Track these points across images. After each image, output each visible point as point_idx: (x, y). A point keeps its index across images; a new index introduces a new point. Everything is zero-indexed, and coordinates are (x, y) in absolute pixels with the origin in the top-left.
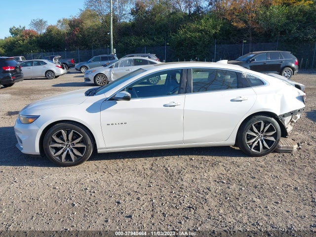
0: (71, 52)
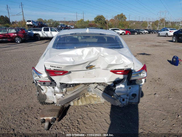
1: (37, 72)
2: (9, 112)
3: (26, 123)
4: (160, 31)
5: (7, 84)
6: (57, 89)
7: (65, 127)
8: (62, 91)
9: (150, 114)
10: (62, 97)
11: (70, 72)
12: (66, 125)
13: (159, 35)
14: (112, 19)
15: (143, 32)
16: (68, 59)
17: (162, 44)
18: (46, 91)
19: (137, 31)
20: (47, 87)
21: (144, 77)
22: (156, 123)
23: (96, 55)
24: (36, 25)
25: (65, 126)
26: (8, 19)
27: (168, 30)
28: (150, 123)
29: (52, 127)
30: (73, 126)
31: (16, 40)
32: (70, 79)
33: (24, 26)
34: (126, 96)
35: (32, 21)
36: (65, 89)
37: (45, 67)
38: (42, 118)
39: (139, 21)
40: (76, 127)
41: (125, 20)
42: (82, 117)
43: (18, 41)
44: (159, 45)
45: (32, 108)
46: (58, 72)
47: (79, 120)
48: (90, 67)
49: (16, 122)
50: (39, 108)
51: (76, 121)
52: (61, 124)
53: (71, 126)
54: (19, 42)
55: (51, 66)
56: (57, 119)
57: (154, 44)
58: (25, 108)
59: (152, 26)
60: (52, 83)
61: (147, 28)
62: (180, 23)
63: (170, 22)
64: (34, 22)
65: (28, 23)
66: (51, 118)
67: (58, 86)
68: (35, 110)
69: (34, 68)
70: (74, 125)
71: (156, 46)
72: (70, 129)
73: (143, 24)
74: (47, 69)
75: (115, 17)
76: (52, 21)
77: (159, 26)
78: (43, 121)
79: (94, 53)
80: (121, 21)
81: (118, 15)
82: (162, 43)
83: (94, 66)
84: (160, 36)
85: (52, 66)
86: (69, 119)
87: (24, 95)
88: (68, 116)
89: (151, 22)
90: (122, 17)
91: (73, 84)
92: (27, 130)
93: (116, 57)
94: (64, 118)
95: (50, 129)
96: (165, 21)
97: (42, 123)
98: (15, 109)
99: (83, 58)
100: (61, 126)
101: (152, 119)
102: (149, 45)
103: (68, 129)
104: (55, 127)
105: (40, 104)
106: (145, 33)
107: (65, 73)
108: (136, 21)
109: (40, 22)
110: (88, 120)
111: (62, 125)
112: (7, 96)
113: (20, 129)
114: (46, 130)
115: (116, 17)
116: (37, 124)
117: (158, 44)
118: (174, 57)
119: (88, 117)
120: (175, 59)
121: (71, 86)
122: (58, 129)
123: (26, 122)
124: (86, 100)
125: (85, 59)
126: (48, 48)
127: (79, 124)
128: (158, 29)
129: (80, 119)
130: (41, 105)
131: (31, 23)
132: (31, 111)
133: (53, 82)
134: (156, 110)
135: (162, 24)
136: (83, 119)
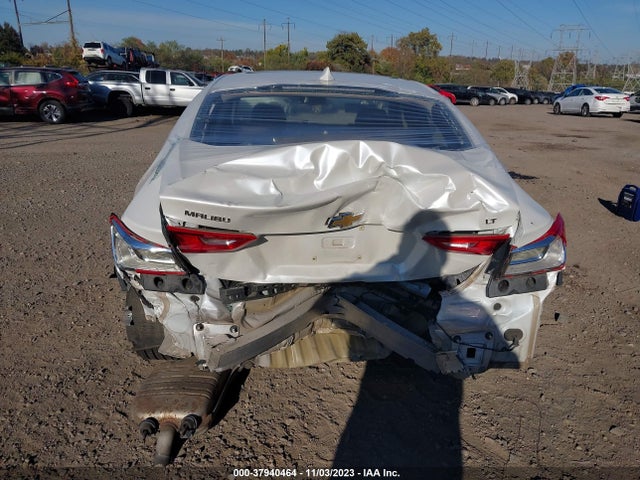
1: (128, 234)
2: (17, 385)
3: (82, 433)
4: (560, 96)
5: (8, 273)
6: (207, 303)
7: (237, 453)
8: (227, 314)
9: (561, 404)
10: (230, 336)
11: (262, 239)
12: (239, 444)
13: (557, 111)
14: (389, 50)
15: (499, 97)
16: (256, 187)
17: (571, 143)
18: (166, 311)
19: (480, 94)
20: (168, 295)
21: (555, 265)
22: (586, 442)
23: (370, 172)
24: (118, 59)
25: (234, 447)
26: (16, 35)
27: (588, 93)
28: (565, 438)
29: (185, 449)
30: (269, 445)
31: (46, 112)
32: (262, 266)
33: (75, 63)
34: (481, 339)
35: (105, 46)
36: (239, 304)
37: (163, 216)
38: (147, 416)
39: (484, 59)
40: (281, 450)
41: (435, 52)
42: (299, 413)
43: (51, 117)
44: (561, 145)
45: (104, 371)
46: (217, 236)
47: (288, 422)
48: (341, 221)
49: (43, 426)
50: (134, 374)
51: (278, 428)
52: (221, 437)
53: (259, 449)
54: (55, 120)
55: (187, 213)
56: (206, 419)
57: (543, 139)
58: (77, 371)
59: (529, 77)
60: (191, 281)
61: (513, 84)
62: (627, 70)
63: (592, 66)
64: (112, 49)
65: (87, 53)
66: (181, 416)
67: (211, 292)
68: (116, 378)
69: (115, 218)
70: (272, 443)
71: (551, 147)
72: (256, 458)
73: (499, 70)
74: (170, 224)
75: (402, 41)
76: (176, 46)
77: (556, 78)
78: (151, 428)
79: (361, 166)
80: (423, 56)
81: (412, 35)
82: (573, 139)
83: (358, 218)
84: (562, 114)
85: (193, 214)
86: (252, 417)
87: (76, 319)
88: (247, 406)
89: (526, 63)
90: (424, 40)
91: (274, 284)
92: (87, 461)
93: (450, 181)
94: (231, 413)
95: (178, 459)
96: (577, 61)
97: (146, 433)
98: (39, 375)
99: (318, 183)
100: (222, 449)
101: (568, 422)
102: (528, 145)
103: (248, 459)
104: (197, 452)
105: (135, 355)
106: (508, 102)
107: (242, 240)
108: (474, 58)
109: (130, 50)
110: (324, 424)
111: (225, 441)
112: (8, 323)
113: (58, 457)
114: (161, 461)
115: (403, 43)
116: (124, 438)
117: (555, 141)
118: (626, 189)
119: (323, 413)
120: (629, 197)
121: (265, 293)
122: (207, 457)
123: (81, 426)
124: (317, 349)
125: (323, 186)
126: (172, 138)
127: (292, 441)
128: (549, 90)
129: (293, 418)
130: (139, 359)
131: (98, 53)
132: (103, 384)
133: (192, 278)
134: (581, 389)
135: (564, 72)
136: (303, 418)
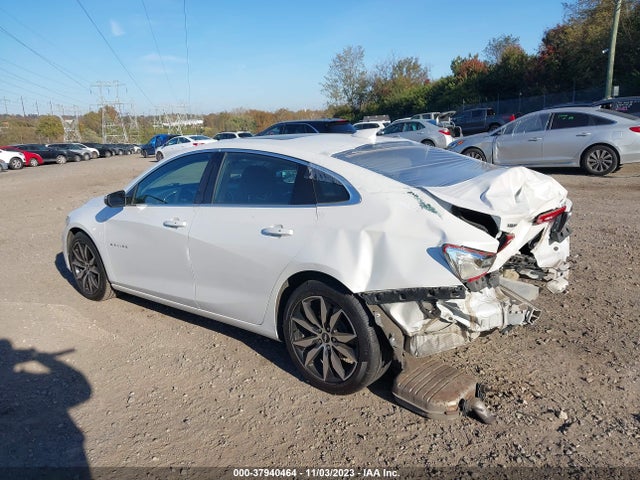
0: (531, 99)
15: (82, 153)
19: (66, 151)
38: (458, 400)
63: (133, 117)
106: (91, 157)
